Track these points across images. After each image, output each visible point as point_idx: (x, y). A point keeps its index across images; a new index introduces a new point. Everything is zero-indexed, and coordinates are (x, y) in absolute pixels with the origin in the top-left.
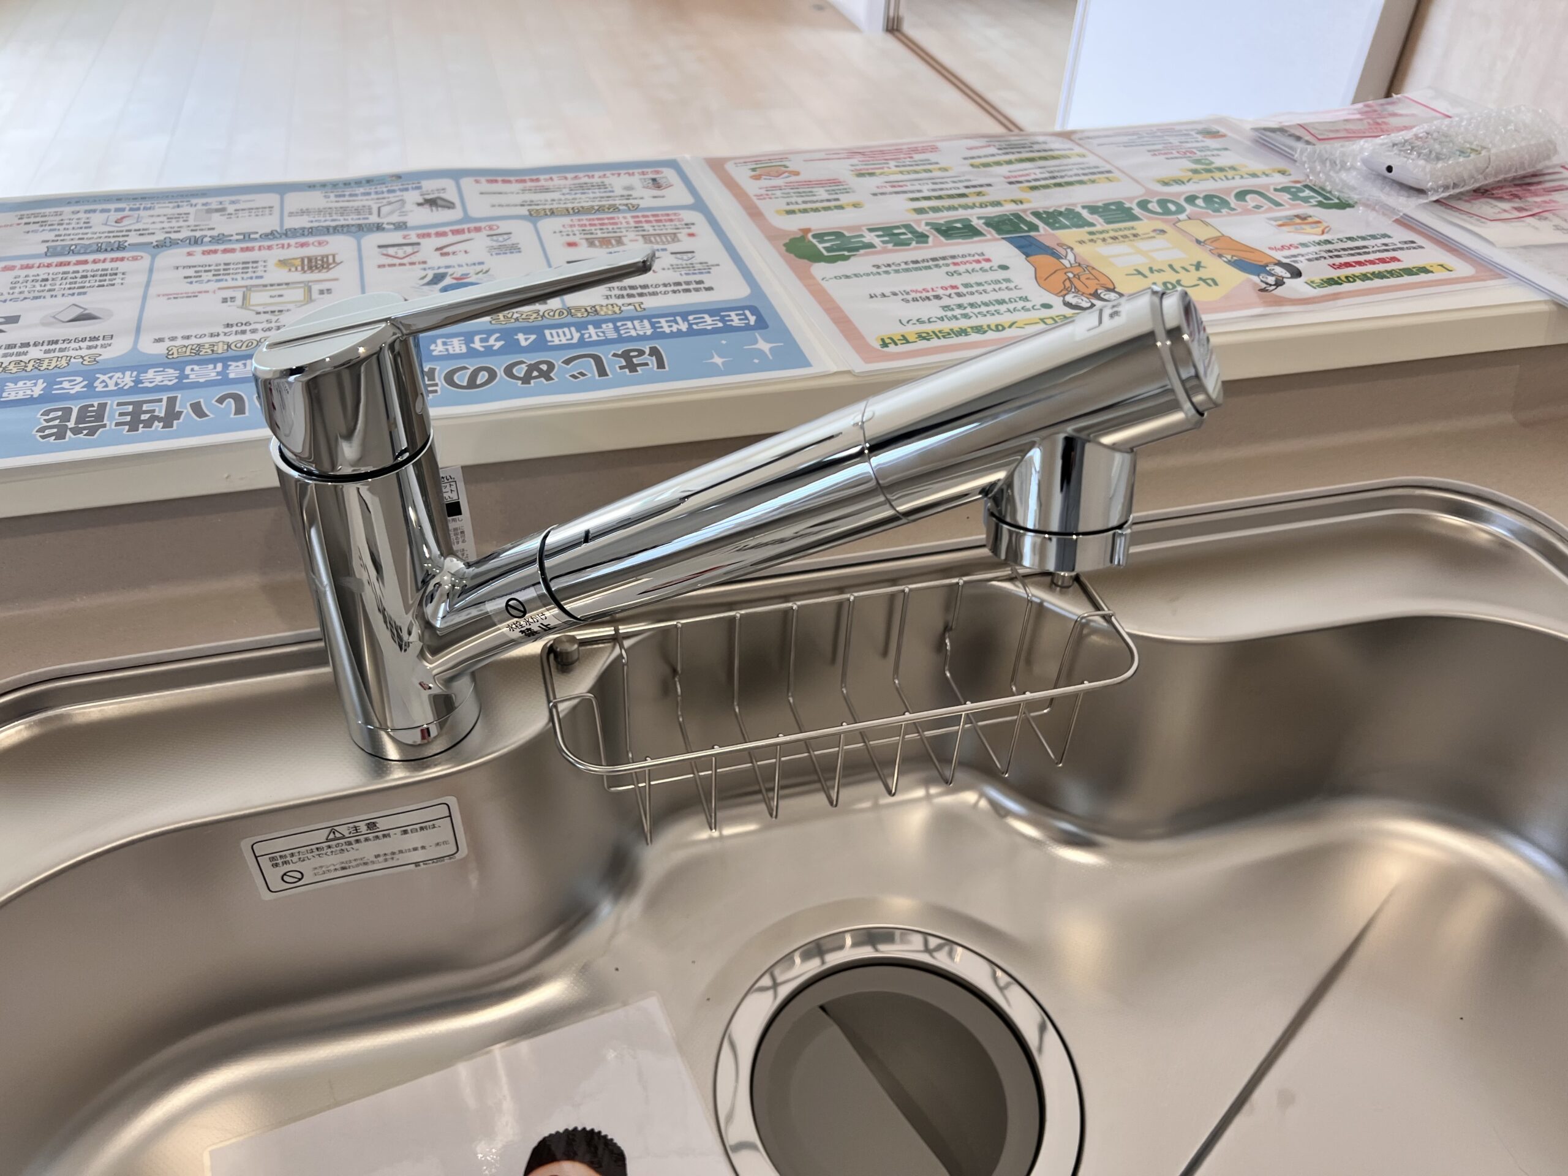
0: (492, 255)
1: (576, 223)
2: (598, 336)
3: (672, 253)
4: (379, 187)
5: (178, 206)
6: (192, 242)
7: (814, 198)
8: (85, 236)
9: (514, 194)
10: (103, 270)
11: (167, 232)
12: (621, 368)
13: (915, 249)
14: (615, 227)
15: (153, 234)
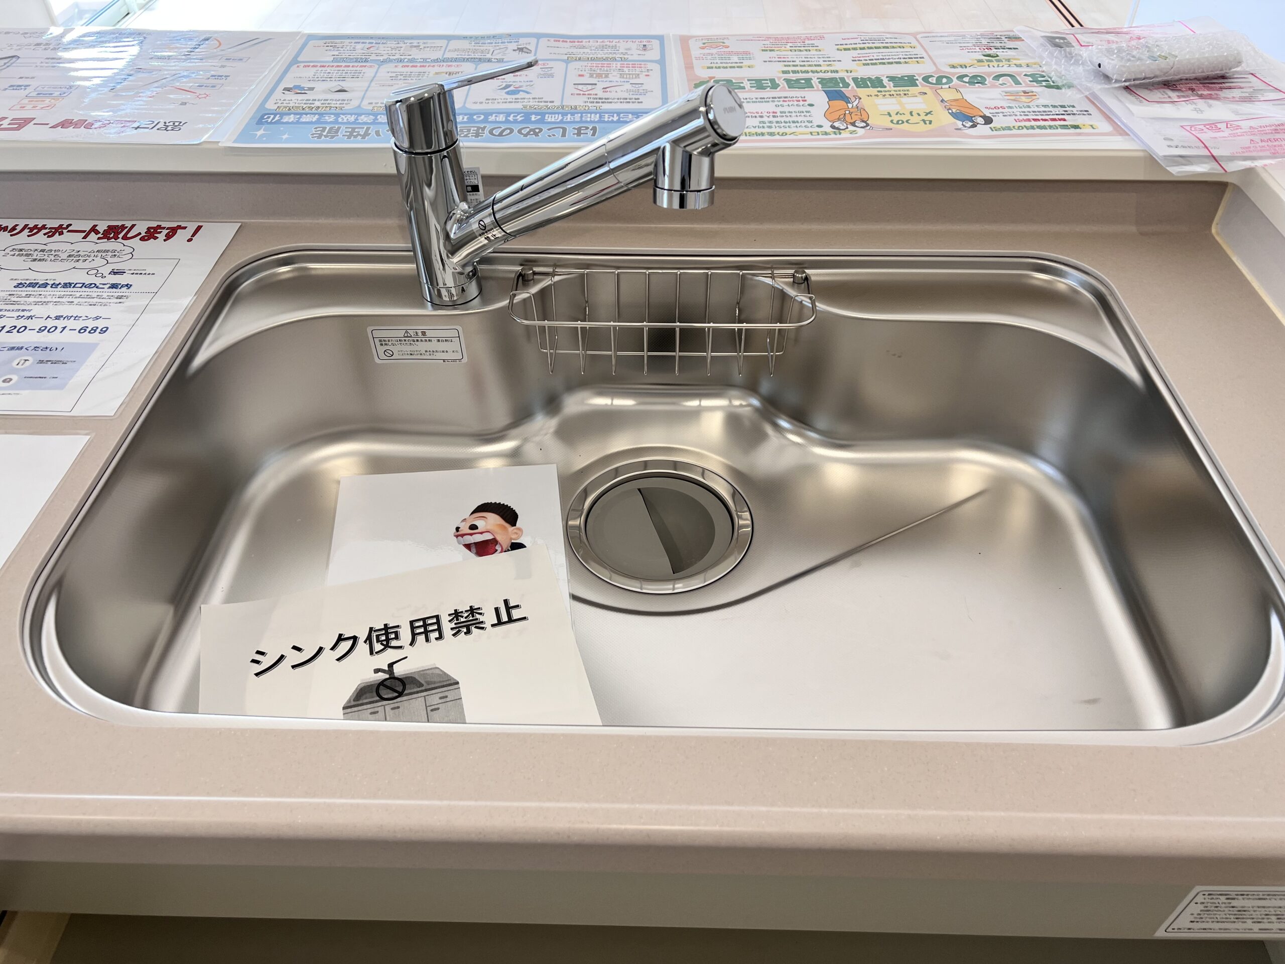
0: (538, 78)
1: (589, 65)
2: (571, 119)
3: (631, 84)
4: (497, 40)
5: (398, 43)
6: (399, 61)
7: (728, 61)
8: (352, 54)
9: (565, 48)
10: (355, 70)
11: (389, 55)
12: (574, 134)
13: (768, 91)
14: (608, 68)
15: (383, 55)
